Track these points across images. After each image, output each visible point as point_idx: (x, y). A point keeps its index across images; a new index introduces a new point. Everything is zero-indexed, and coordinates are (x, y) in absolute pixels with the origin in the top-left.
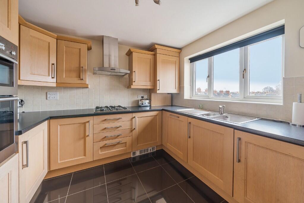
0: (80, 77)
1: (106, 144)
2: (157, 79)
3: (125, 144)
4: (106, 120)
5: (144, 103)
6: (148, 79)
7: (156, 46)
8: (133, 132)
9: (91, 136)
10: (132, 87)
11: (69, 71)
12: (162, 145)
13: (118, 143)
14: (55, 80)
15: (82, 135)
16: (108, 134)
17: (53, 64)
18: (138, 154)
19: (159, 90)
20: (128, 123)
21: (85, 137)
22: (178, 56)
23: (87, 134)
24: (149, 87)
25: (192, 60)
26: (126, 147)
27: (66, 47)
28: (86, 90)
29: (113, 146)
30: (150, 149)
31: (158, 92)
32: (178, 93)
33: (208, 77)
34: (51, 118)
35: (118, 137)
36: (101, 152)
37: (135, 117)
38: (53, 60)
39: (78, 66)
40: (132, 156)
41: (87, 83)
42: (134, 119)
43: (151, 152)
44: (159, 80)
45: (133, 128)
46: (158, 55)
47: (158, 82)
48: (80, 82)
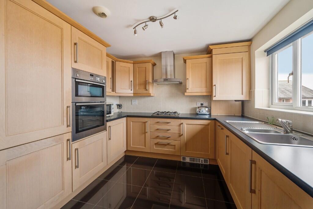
0: (146, 89)
1: (158, 142)
2: (214, 84)
3: (174, 146)
4: (158, 122)
5: (201, 111)
6: (204, 85)
7: (211, 47)
8: (181, 137)
9: (149, 133)
10: (186, 94)
11: (140, 84)
12: (215, 160)
13: (168, 144)
14: (132, 92)
15: (144, 132)
16: (161, 134)
17: (131, 81)
18: (188, 160)
19: (215, 97)
20: (177, 128)
21: (145, 133)
22: (247, 50)
23: (146, 131)
24: (205, 94)
25: (270, 51)
26: (175, 149)
27: (138, 68)
28: (150, 98)
29: (164, 145)
30: (202, 161)
31: (214, 99)
32: (248, 99)
33: (292, 74)
34: (128, 116)
35: (168, 139)
36: (155, 147)
37: (182, 123)
38: (132, 79)
39: (145, 80)
40: (182, 161)
41: (150, 92)
42: (182, 125)
43: (202, 163)
44: (215, 85)
45: (181, 134)
46: (214, 56)
47: (214, 87)
48: (146, 92)
